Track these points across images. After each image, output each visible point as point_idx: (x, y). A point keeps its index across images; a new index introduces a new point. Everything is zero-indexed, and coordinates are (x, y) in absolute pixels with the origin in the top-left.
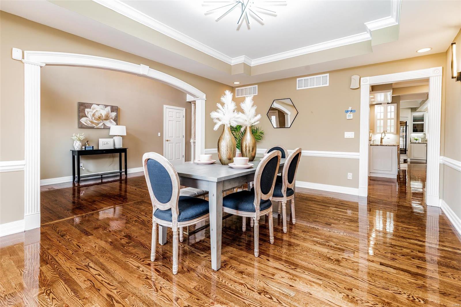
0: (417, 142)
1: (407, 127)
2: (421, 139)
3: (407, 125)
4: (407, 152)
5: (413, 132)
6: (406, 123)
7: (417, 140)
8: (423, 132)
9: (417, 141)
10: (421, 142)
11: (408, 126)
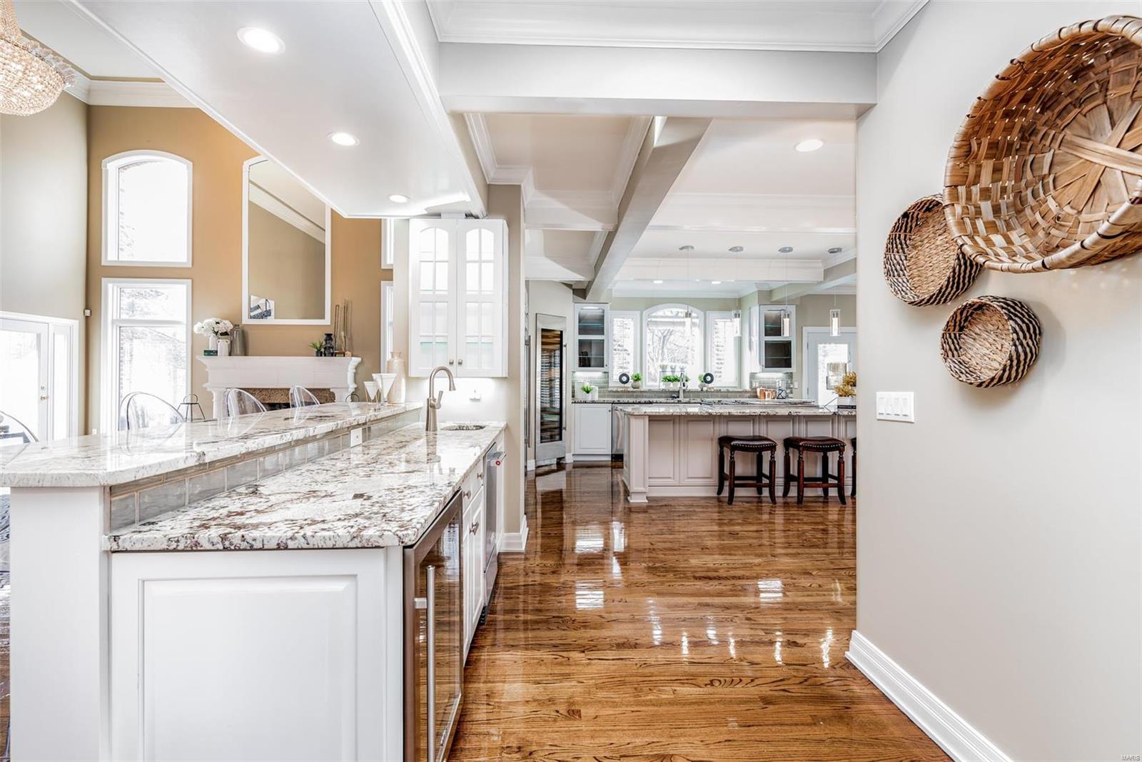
0: (589, 397)
1: (564, 348)
2: (597, 387)
3: (564, 344)
4: (563, 431)
5: (580, 366)
6: (561, 336)
7: (588, 392)
8: (603, 366)
9: (590, 394)
10: (599, 397)
11: (565, 346)
